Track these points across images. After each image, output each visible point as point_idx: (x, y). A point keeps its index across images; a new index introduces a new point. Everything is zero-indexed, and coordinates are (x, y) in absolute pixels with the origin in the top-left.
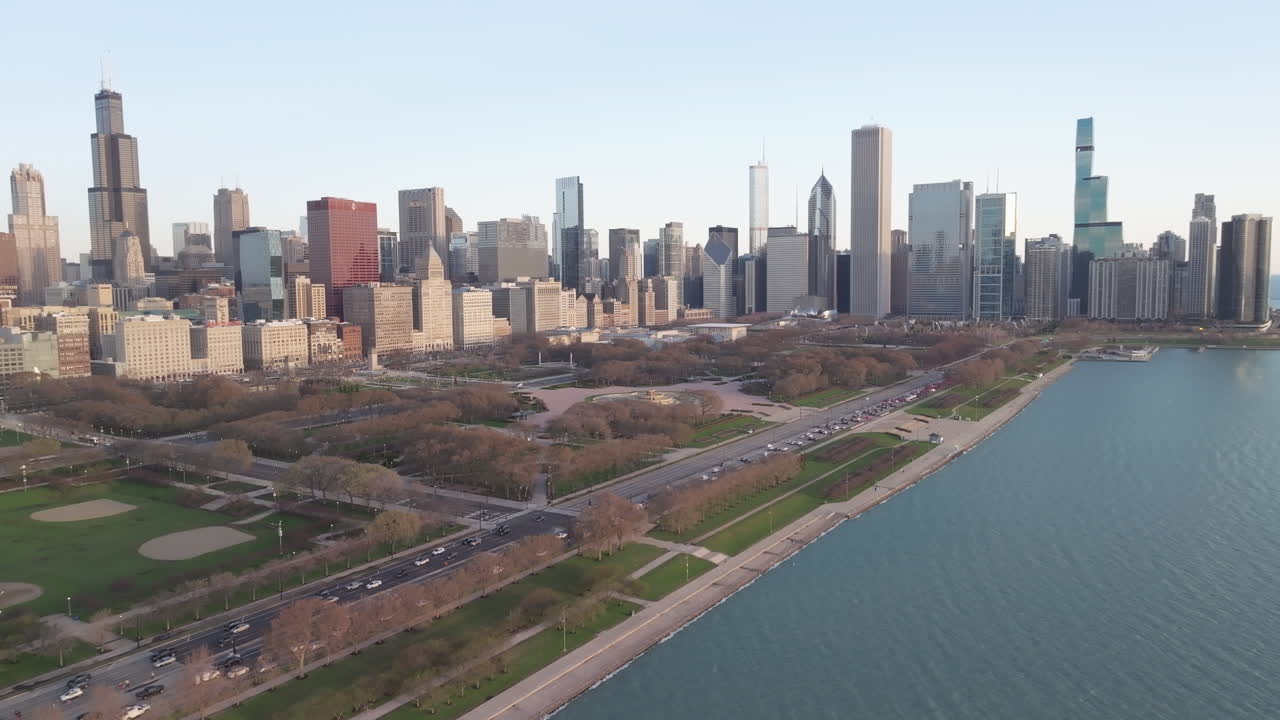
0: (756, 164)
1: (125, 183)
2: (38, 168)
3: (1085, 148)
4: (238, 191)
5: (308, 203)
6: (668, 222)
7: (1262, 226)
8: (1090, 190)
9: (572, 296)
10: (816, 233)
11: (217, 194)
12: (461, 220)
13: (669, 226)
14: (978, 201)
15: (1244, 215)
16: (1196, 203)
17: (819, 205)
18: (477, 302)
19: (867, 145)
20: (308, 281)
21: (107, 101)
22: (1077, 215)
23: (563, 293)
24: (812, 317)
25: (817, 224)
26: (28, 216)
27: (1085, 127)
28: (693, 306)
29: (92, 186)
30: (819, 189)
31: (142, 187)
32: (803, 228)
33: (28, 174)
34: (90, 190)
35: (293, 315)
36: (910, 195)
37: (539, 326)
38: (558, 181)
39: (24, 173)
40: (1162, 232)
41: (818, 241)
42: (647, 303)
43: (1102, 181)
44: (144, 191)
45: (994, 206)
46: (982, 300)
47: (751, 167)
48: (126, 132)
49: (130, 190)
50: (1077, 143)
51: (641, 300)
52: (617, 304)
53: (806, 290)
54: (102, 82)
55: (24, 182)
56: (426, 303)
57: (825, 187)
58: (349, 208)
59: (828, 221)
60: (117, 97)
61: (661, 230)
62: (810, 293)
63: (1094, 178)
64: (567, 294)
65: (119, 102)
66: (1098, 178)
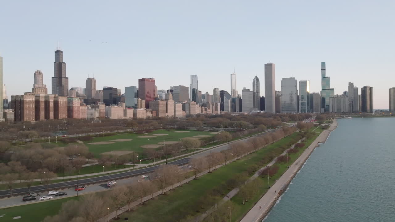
0: (232, 73)
1: (63, 76)
2: (42, 71)
3: (323, 69)
4: (93, 78)
5: (139, 79)
6: (215, 88)
7: (371, 89)
8: (325, 80)
9: (198, 106)
10: (255, 91)
11: (87, 79)
12: (157, 87)
13: (215, 89)
14: (299, 82)
15: (367, 86)
16: (349, 85)
17: (255, 84)
18: (179, 106)
19: (269, 68)
20: (141, 99)
21: (58, 53)
22: (322, 87)
23: (196, 105)
24: (258, 112)
25: (255, 89)
26: (39, 84)
27: (323, 64)
28: (222, 111)
29: (53, 76)
30: (255, 80)
31: (67, 77)
32: (251, 90)
33: (39, 73)
34: (52, 78)
35: (141, 107)
36: (282, 81)
37: (191, 113)
38: (191, 76)
39: (38, 72)
40: (344, 91)
41: (256, 93)
42: (214, 109)
43: (328, 78)
44: (68, 78)
45: (303, 84)
46: (301, 108)
47: (231, 74)
48: (63, 62)
49: (64, 78)
50: (322, 68)
51: (212, 108)
52: (207, 109)
53: (253, 107)
54: (57, 48)
55: (38, 75)
56: (169, 106)
57: (257, 79)
58: (149, 81)
59: (258, 89)
60: (62, 52)
61: (213, 90)
62: (254, 107)
63: (326, 77)
64: (197, 105)
65: (61, 53)
66: (327, 77)
